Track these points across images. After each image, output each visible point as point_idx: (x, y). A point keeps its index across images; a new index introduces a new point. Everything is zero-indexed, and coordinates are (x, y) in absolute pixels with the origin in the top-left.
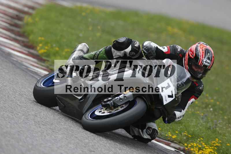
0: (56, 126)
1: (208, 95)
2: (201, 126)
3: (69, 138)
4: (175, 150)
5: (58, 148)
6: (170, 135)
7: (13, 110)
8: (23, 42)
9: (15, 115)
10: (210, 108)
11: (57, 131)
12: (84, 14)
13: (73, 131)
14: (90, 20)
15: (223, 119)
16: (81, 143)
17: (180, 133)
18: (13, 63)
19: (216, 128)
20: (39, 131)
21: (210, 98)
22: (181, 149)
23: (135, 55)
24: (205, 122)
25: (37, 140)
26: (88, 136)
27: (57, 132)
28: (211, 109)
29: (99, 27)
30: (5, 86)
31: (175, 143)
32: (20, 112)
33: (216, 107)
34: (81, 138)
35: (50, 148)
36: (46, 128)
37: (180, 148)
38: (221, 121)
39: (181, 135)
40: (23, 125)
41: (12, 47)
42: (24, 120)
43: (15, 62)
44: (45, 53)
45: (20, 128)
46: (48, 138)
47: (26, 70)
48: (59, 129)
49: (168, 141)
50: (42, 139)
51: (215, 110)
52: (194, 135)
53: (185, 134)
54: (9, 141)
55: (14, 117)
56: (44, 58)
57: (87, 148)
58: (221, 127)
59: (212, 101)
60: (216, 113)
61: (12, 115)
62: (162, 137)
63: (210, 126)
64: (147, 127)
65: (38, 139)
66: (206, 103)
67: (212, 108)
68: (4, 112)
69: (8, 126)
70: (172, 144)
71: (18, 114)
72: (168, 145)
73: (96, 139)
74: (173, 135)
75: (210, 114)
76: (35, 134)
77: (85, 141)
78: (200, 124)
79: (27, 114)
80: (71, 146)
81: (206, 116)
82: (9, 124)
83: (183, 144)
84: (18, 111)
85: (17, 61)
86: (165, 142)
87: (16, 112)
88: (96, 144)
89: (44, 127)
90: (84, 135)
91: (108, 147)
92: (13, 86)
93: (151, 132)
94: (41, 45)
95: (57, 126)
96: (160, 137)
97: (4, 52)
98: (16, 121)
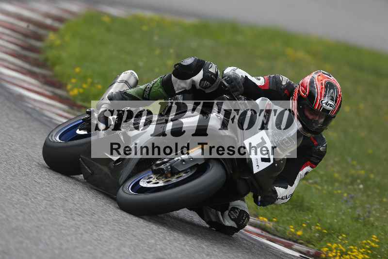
0: (99, 217)
1: (355, 163)
2: (344, 214)
3: (122, 237)
4: (301, 256)
5: (104, 254)
6: (293, 230)
7: (28, 191)
8: (44, 77)
9: (30, 199)
10: (358, 185)
11: (103, 226)
12: (145, 28)
13: (129, 224)
14: (156, 38)
15: (381, 202)
16: (142, 245)
17: (309, 226)
18: (27, 113)
19: (369, 217)
20: (72, 226)
21: (358, 167)
22: (311, 254)
23: (210, 87)
24: (351, 208)
25: (68, 241)
26: (155, 234)
27: (102, 228)
28: (361, 186)
29: (172, 51)
30: (14, 151)
31: (301, 244)
32: (39, 194)
33: (369, 183)
34: (143, 236)
35: (91, 253)
36: (83, 220)
37: (308, 252)
38: (378, 207)
39: (311, 229)
40: (45, 216)
41: (26, 85)
42: (46, 208)
43: (29, 110)
44: (80, 94)
45: (39, 220)
46: (86, 237)
47: (49, 124)
48: (105, 221)
49: (287, 240)
50: (76, 238)
51: (366, 188)
52: (333, 230)
53: (317, 228)
54: (21, 243)
55: (29, 202)
56: (79, 103)
57: (152, 253)
58: (378, 217)
59: (363, 172)
60: (370, 193)
61: (26, 200)
62: (278, 234)
63: (359, 215)
64: (230, 207)
65: (69, 238)
66: (352, 176)
67: (362, 184)
68: (13, 195)
69: (20, 218)
70: (296, 246)
71: (36, 198)
72: (289, 247)
73: (168, 239)
74: (297, 230)
75: (360, 194)
76: (64, 230)
77: (150, 242)
78: (343, 211)
79: (52, 197)
80: (126, 250)
81: (352, 197)
82: (22, 214)
83: (314, 245)
84: (36, 193)
85: (34, 109)
86: (284, 242)
87: (33, 194)
88: (167, 247)
89: (79, 219)
90: (148, 232)
91: (188, 252)
92: (27, 150)
93: (237, 215)
94: (73, 81)
95: (103, 217)
96: (275, 233)
97: (11, 93)
98: (33, 210)
